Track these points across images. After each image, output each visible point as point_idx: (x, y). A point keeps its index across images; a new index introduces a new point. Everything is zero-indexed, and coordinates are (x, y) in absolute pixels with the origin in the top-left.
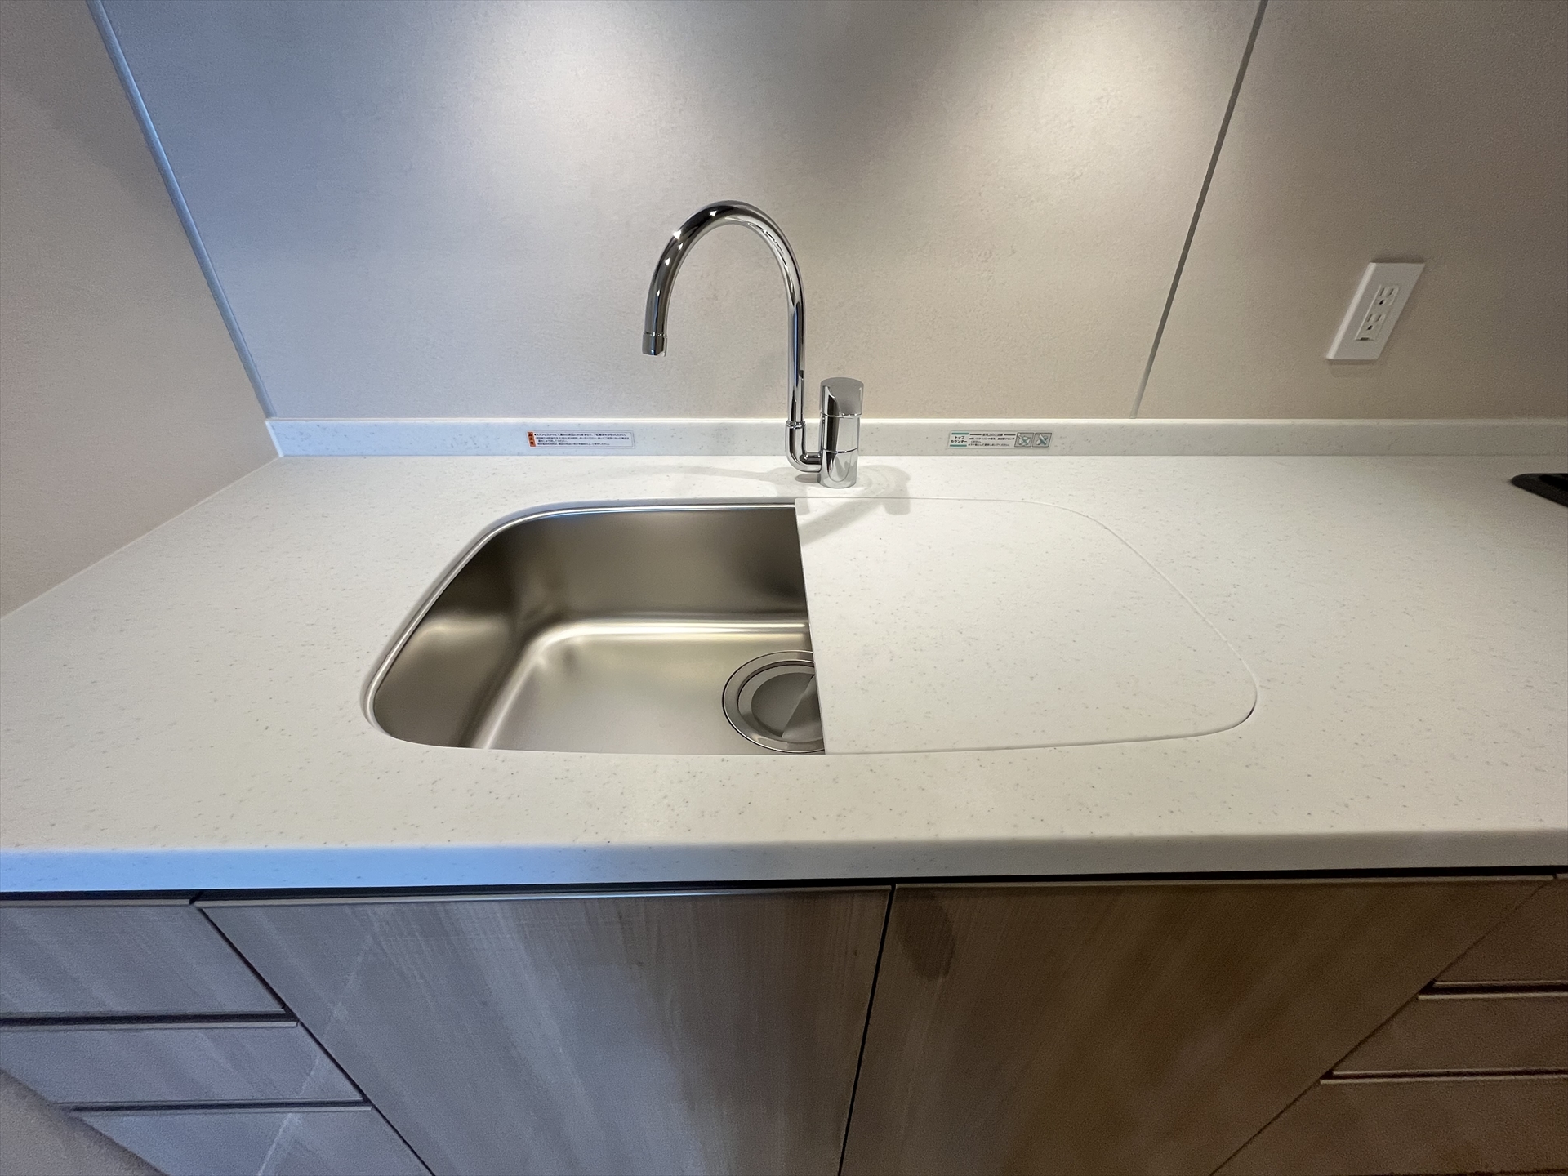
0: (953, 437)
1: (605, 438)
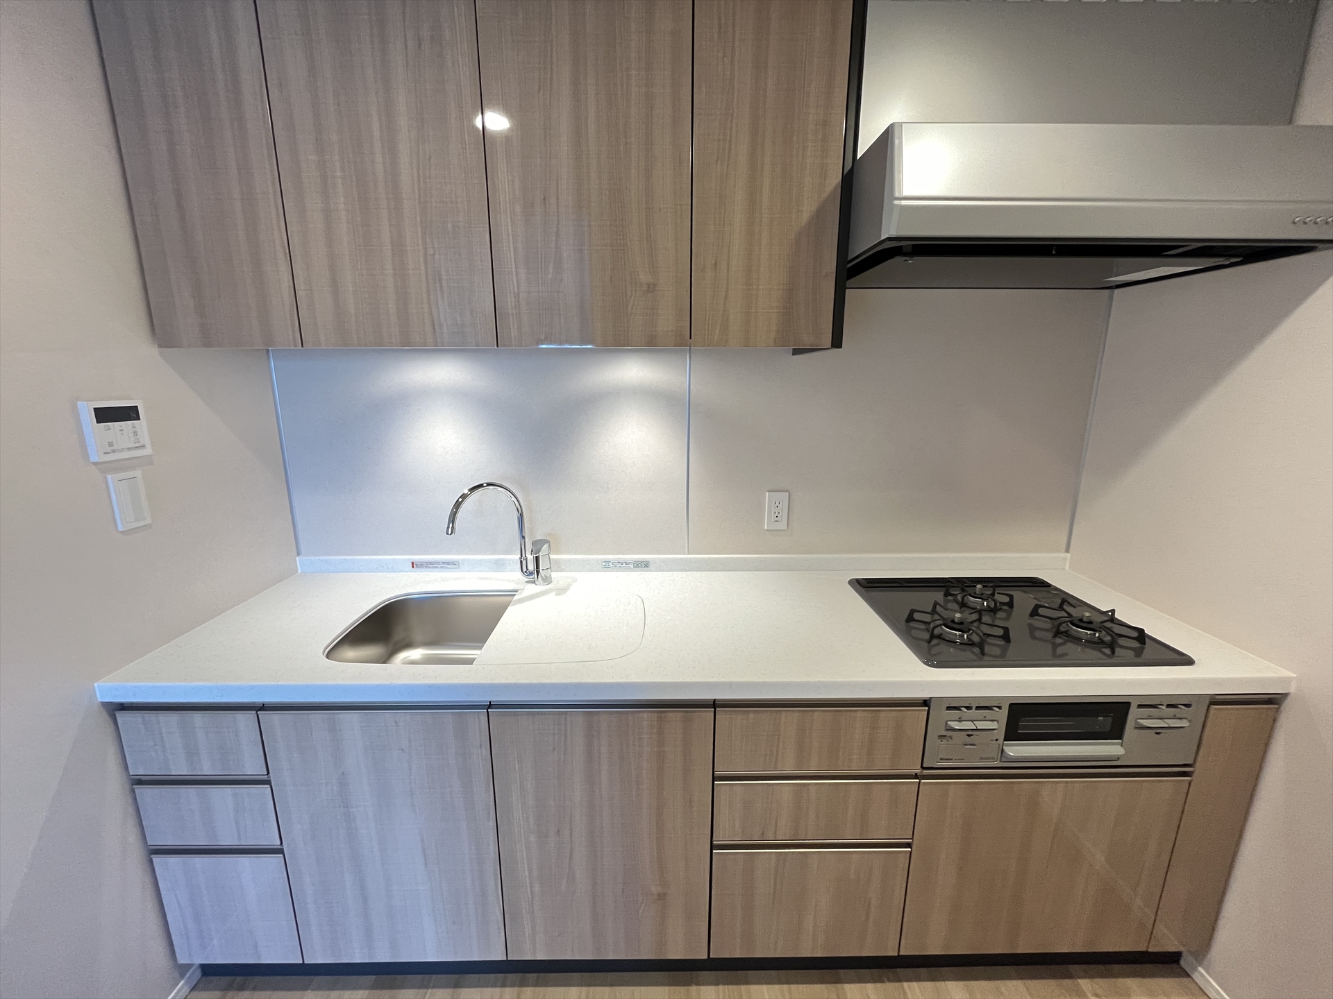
0: (604, 564)
1: (446, 564)
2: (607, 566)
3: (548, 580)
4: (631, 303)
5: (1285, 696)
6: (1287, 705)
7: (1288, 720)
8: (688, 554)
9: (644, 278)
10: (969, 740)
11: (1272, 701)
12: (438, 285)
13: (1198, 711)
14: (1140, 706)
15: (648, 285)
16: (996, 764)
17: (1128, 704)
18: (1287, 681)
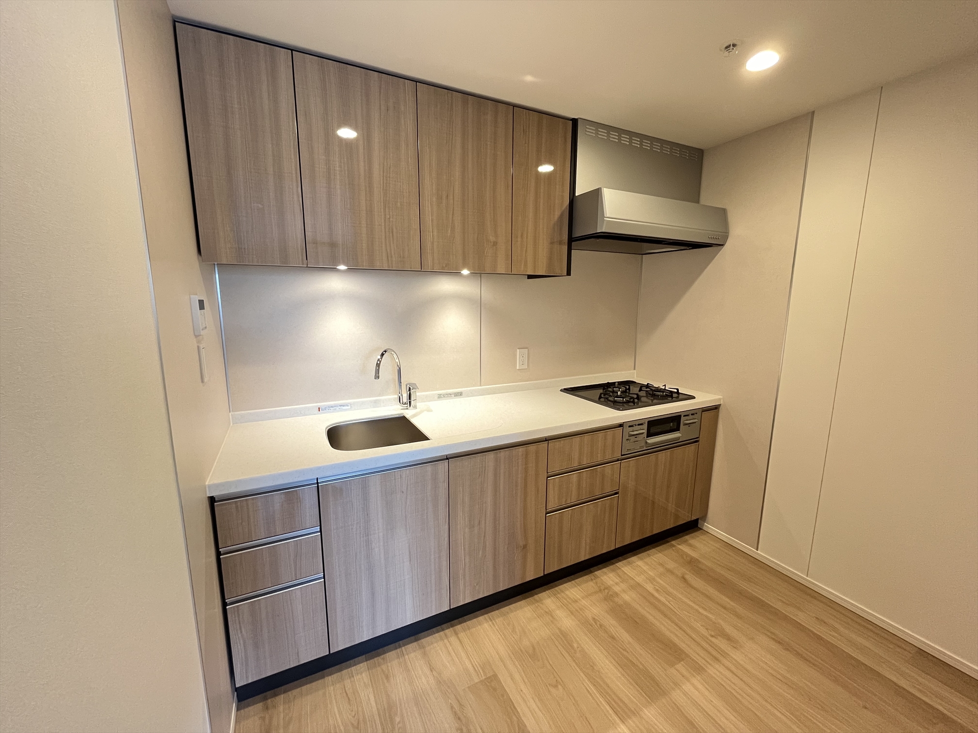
1: (342, 407)
2: (440, 397)
3: (415, 407)
4: (486, 250)
5: (720, 405)
6: (721, 408)
7: (722, 413)
8: (481, 386)
9: (492, 239)
10: (636, 439)
11: (716, 408)
12: (391, 235)
13: (699, 414)
14: (684, 416)
15: (494, 242)
16: (645, 448)
17: (680, 416)
18: (720, 399)
